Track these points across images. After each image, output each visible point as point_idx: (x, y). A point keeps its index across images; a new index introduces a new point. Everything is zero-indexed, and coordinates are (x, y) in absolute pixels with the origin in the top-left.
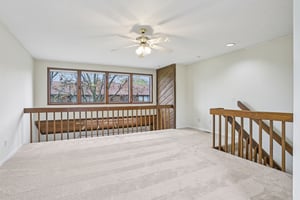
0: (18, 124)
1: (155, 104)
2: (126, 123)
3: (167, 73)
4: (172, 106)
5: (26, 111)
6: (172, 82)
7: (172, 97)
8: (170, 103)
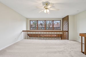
0: (20, 34)
1: (62, 30)
2: (54, 36)
3: (66, 19)
4: (67, 31)
5: (23, 31)
6: (67, 22)
7: (67, 28)
8: (66, 30)
